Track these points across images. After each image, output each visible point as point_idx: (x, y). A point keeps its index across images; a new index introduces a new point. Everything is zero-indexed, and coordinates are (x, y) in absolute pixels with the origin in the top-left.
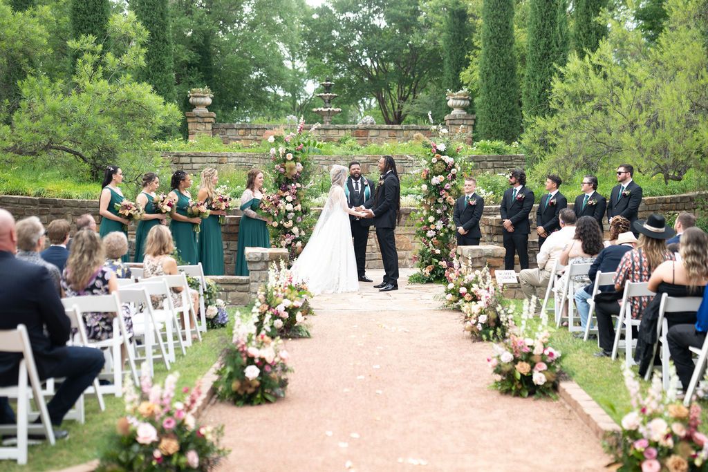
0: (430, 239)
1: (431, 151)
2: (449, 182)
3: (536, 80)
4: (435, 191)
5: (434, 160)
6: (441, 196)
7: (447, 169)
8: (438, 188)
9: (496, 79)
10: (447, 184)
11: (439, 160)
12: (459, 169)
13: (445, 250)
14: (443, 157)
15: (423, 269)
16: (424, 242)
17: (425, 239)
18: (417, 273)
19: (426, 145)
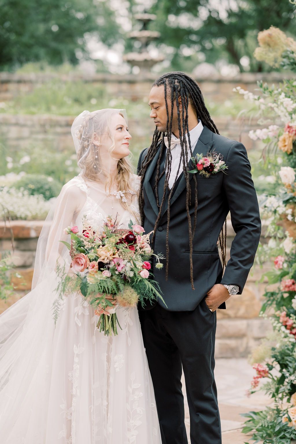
15: (281, 399)
16: (286, 326)
17: (288, 315)
18: (266, 409)
19: (292, 61)
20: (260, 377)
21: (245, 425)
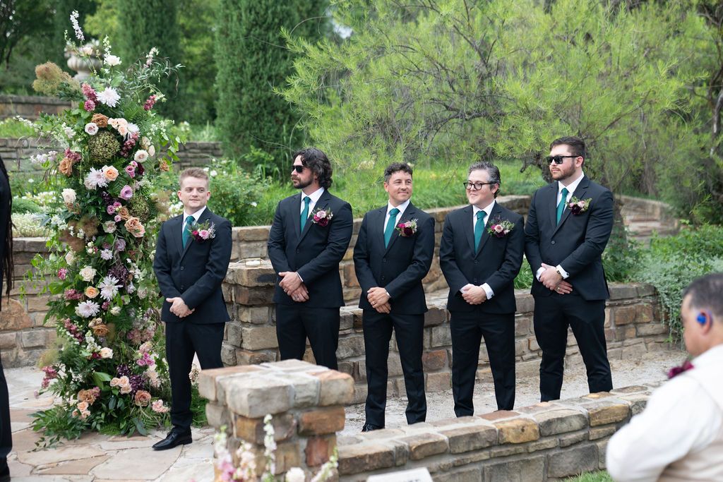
0: (84, 321)
1: (81, 107)
2: (129, 182)
3: (239, 8)
4: (95, 204)
5: (92, 128)
6: (112, 217)
7: (125, 150)
8: (104, 196)
9: (147, 25)
10: (126, 188)
11: (104, 129)
12: (152, 150)
13: (123, 346)
14: (111, 121)
15: (69, 397)
16: (70, 331)
17: (72, 321)
18: (54, 407)
19: (68, 93)
20: (50, 379)
21: (35, 423)
